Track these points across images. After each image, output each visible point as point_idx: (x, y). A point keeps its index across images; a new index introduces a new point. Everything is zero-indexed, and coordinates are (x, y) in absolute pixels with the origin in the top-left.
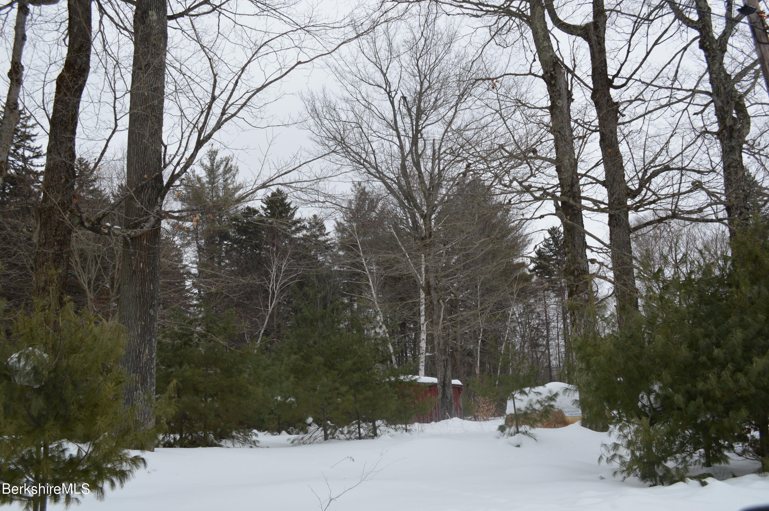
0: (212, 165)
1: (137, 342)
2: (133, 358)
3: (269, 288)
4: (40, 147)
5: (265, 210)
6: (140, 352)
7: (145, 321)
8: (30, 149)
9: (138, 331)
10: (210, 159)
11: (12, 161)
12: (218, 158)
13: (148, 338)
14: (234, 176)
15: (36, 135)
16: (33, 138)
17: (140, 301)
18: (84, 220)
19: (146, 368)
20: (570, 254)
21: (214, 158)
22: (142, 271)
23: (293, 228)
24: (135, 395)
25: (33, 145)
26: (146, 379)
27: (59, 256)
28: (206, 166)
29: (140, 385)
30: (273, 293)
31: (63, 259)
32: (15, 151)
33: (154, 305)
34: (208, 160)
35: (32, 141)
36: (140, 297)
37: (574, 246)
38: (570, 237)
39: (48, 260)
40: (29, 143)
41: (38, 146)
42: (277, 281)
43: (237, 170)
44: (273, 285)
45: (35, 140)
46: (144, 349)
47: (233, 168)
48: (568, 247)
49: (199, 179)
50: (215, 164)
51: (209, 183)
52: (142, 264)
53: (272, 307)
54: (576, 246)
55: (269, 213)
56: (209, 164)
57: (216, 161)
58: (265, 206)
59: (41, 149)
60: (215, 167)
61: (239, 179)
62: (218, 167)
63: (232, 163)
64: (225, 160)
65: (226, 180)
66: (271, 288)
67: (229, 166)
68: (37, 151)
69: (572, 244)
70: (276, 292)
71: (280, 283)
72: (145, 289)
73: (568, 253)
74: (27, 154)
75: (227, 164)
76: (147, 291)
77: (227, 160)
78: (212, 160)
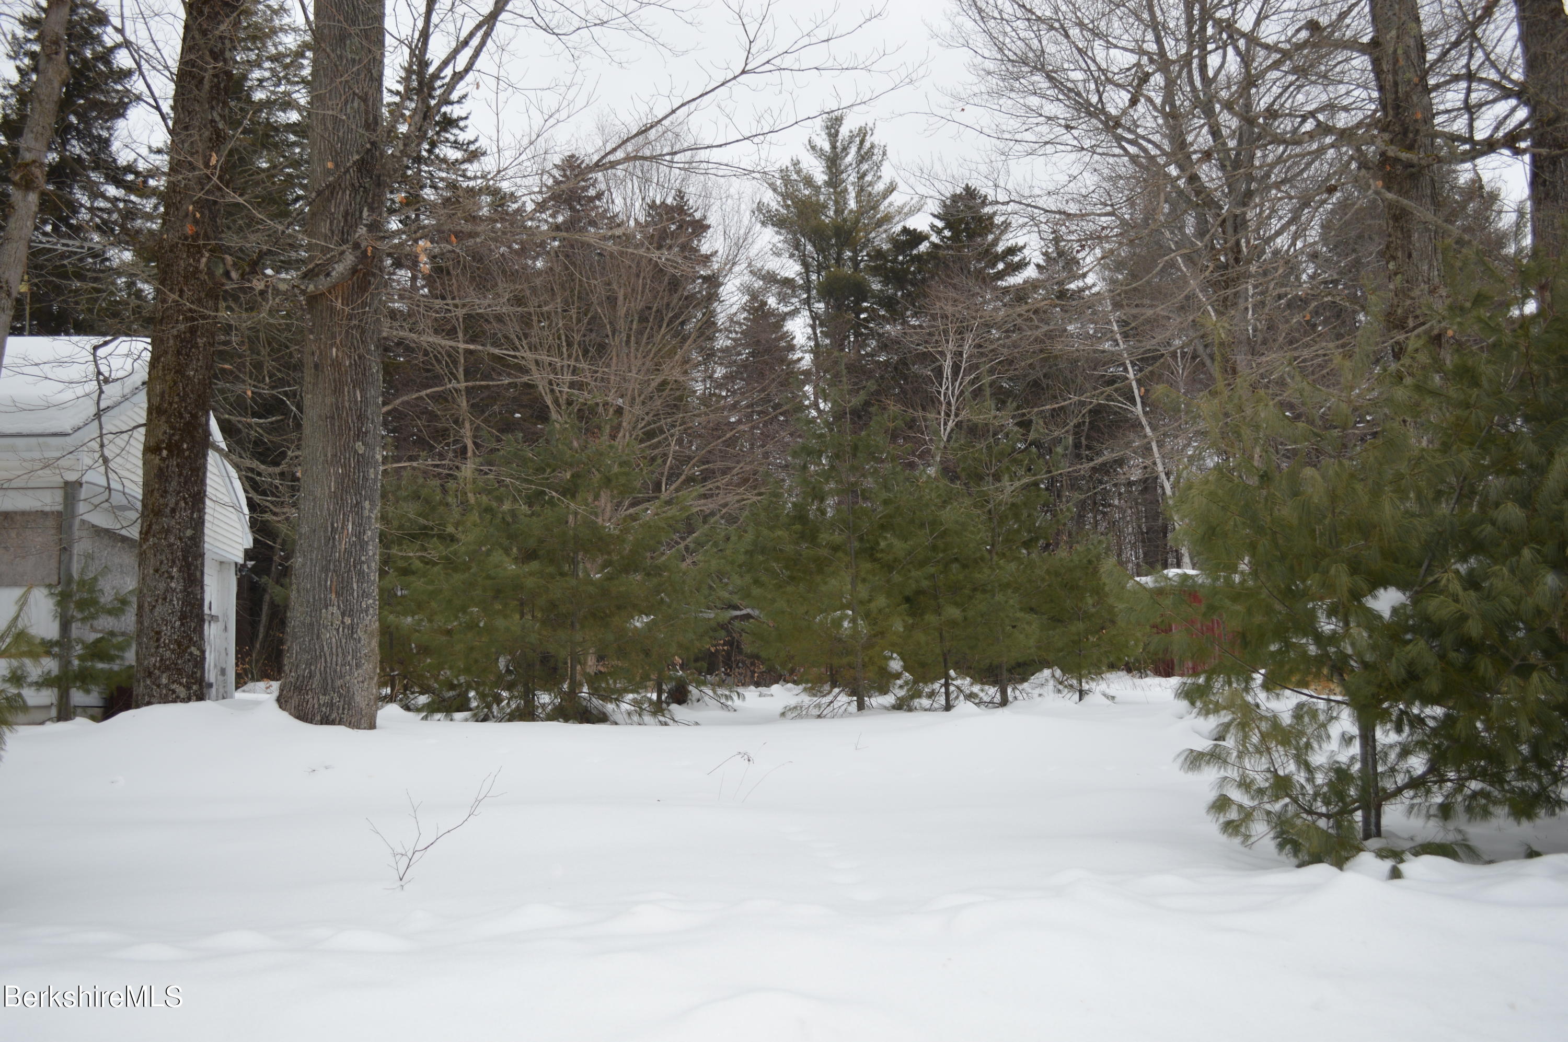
0: (834, 147)
1: (328, 509)
2: (319, 541)
3: (939, 393)
4: (476, 140)
5: (939, 231)
6: (334, 530)
7: (344, 466)
8: (456, 145)
9: (330, 488)
10: (829, 135)
11: (430, 172)
12: (844, 132)
13: (351, 500)
14: (878, 166)
15: (466, 118)
16: (462, 124)
17: (333, 425)
18: (229, 268)
19: (348, 561)
20: (1399, 276)
21: (837, 132)
22: (336, 364)
23: (1001, 266)
24: (324, 615)
25: (463, 137)
26: (349, 583)
27: (188, 342)
28: (821, 150)
29: (333, 596)
30: (949, 404)
31: (198, 348)
32: (430, 151)
33: (366, 433)
34: (825, 136)
35: (461, 129)
36: (333, 418)
37: (1410, 256)
38: (1399, 234)
39: (166, 352)
40: (452, 134)
41: (472, 139)
42: (954, 380)
43: (884, 154)
44: (947, 388)
45: (466, 127)
46: (343, 523)
47: (876, 151)
48: (1394, 258)
49: (808, 181)
50: (838, 144)
51: (828, 184)
52: (334, 350)
53: (948, 429)
54: (1414, 254)
55: (948, 239)
56: (827, 147)
57: (840, 137)
58: (940, 224)
59: (477, 145)
60: (839, 150)
61: (887, 173)
62: (845, 149)
63: (872, 139)
64: (858, 135)
65: (862, 177)
66: (945, 394)
67: (867, 145)
68: (472, 147)
69: (1404, 252)
70: (953, 401)
71: (961, 384)
72: (343, 401)
73: (1396, 274)
74: (454, 154)
75: (862, 142)
76: (347, 404)
77: (863, 134)
78: (833, 136)
